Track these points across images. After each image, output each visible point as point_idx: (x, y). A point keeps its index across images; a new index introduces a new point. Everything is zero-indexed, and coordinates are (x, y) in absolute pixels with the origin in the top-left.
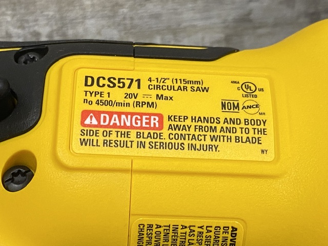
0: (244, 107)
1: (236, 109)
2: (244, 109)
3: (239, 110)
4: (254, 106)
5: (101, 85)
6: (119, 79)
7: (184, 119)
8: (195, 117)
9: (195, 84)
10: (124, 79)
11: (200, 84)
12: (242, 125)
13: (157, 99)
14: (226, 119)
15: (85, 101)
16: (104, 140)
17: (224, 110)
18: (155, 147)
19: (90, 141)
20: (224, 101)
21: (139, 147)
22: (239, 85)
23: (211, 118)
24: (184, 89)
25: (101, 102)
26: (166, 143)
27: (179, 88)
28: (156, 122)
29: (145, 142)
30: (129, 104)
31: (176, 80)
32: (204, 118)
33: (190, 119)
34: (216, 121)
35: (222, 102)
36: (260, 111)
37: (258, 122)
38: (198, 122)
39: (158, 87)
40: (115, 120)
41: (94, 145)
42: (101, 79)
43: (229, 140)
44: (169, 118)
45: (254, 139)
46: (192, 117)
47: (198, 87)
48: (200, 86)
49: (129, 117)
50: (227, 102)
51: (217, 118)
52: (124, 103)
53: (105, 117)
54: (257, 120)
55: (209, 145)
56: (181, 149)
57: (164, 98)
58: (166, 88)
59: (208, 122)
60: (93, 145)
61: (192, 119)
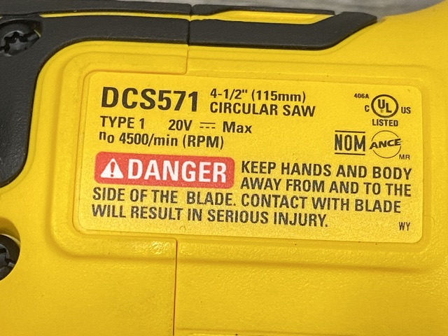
0: (374, 145)
1: (360, 148)
2: (374, 148)
3: (364, 150)
4: (392, 143)
5: (130, 104)
6: (161, 93)
7: (270, 168)
8: (288, 164)
9: (292, 100)
10: (169, 92)
11: (300, 100)
12: (369, 178)
13: (224, 131)
14: (341, 167)
15: (102, 135)
16: (133, 207)
17: (338, 151)
18: (218, 218)
19: (109, 209)
20: (339, 134)
21: (191, 219)
22: (369, 102)
23: (315, 165)
24: (272, 109)
25: (128, 138)
26: (237, 212)
27: (264, 109)
28: (221, 173)
29: (201, 210)
30: (176, 139)
31: (259, 92)
32: (304, 165)
33: (279, 167)
34: (323, 171)
35: (336, 135)
36: (402, 153)
37: (396, 172)
38: (292, 174)
39: (227, 107)
40: (152, 171)
41: (116, 215)
42: (131, 93)
43: (345, 206)
44: (244, 166)
45: (388, 204)
46: (283, 164)
47: (296, 107)
48: (300, 104)
49: (177, 163)
50: (344, 135)
51: (325, 166)
52: (168, 139)
53: (135, 165)
54: (395, 169)
55: (310, 216)
56: (262, 222)
57: (236, 128)
58: (241, 108)
59: (309, 173)
60: (113, 216)
61: (283, 168)
